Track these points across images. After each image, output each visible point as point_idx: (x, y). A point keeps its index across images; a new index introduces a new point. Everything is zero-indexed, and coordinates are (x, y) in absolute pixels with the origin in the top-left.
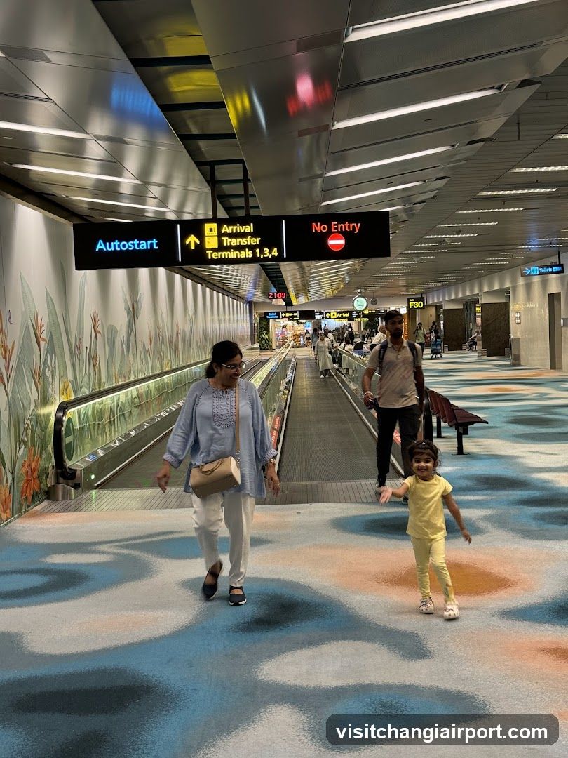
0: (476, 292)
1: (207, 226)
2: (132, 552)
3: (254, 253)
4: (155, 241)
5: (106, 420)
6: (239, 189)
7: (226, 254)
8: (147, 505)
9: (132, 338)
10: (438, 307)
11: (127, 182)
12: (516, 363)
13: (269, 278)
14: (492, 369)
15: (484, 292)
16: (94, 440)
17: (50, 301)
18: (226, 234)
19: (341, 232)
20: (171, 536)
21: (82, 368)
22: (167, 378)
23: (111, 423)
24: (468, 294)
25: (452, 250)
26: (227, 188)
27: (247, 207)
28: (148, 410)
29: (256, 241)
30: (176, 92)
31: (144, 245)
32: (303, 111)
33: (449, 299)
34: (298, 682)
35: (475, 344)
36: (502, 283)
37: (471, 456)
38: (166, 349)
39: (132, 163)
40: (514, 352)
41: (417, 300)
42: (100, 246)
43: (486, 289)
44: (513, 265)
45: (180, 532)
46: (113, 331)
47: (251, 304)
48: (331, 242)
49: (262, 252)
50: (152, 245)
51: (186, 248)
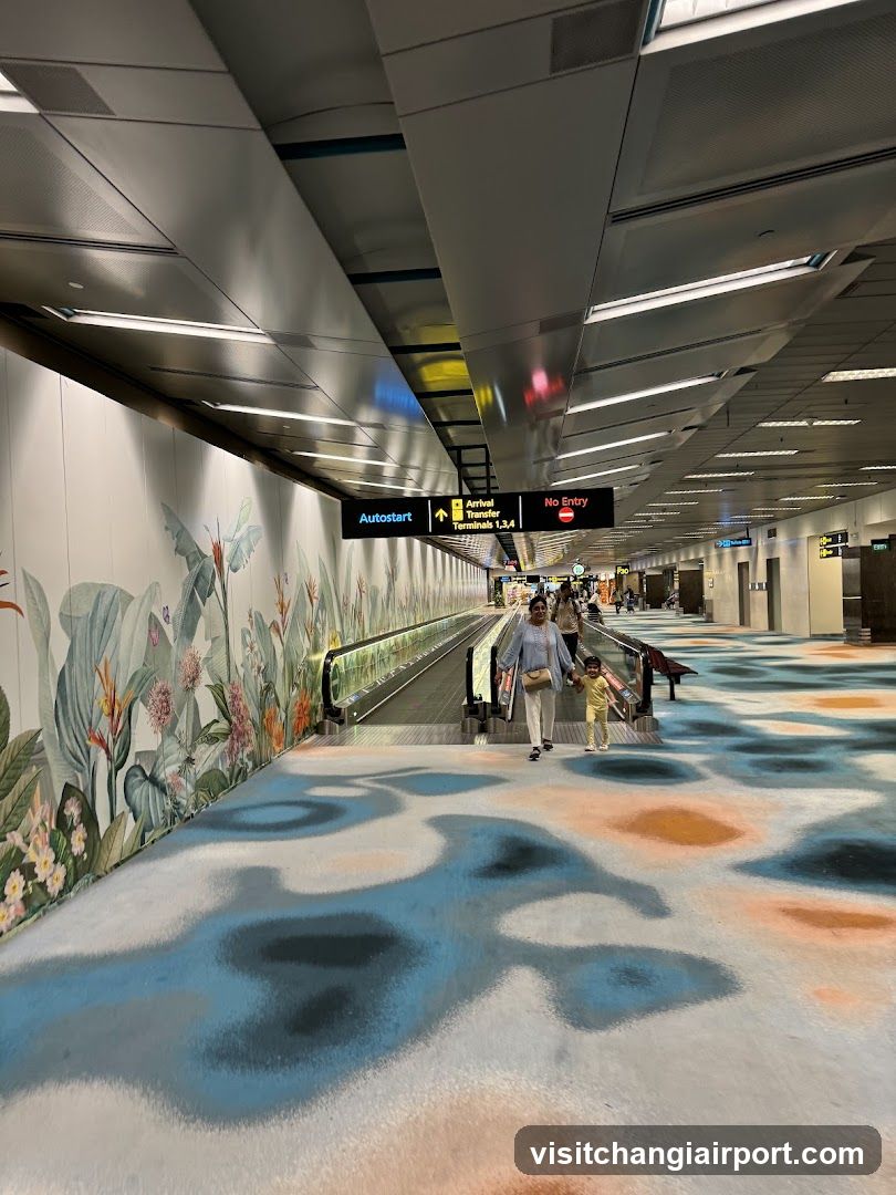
0: (674, 561)
1: (454, 502)
2: (384, 787)
3: (494, 525)
4: (409, 515)
5: (368, 664)
6: (481, 471)
7: (470, 526)
8: (400, 740)
9: (391, 596)
10: (641, 573)
11: (389, 467)
12: (710, 620)
13: (505, 548)
14: (689, 624)
15: (681, 561)
16: (358, 682)
17: (322, 564)
18: (470, 508)
19: (570, 506)
20: (418, 772)
21: (348, 620)
22: (419, 630)
23: (372, 667)
24: (667, 562)
25: (656, 526)
26: (471, 471)
27: (488, 487)
28: (403, 656)
29: (496, 514)
30: (429, 382)
31: (400, 518)
32: (538, 401)
33: (651, 567)
34: (539, 940)
35: (673, 603)
36: (697, 553)
37: (682, 702)
38: (419, 606)
39: (394, 450)
40: (708, 610)
41: (624, 567)
42: (364, 519)
43: (682, 559)
44: (707, 539)
45: (427, 768)
46: (376, 591)
47: (488, 569)
48: (561, 515)
49: (501, 524)
50: (406, 518)
51: (436, 520)
